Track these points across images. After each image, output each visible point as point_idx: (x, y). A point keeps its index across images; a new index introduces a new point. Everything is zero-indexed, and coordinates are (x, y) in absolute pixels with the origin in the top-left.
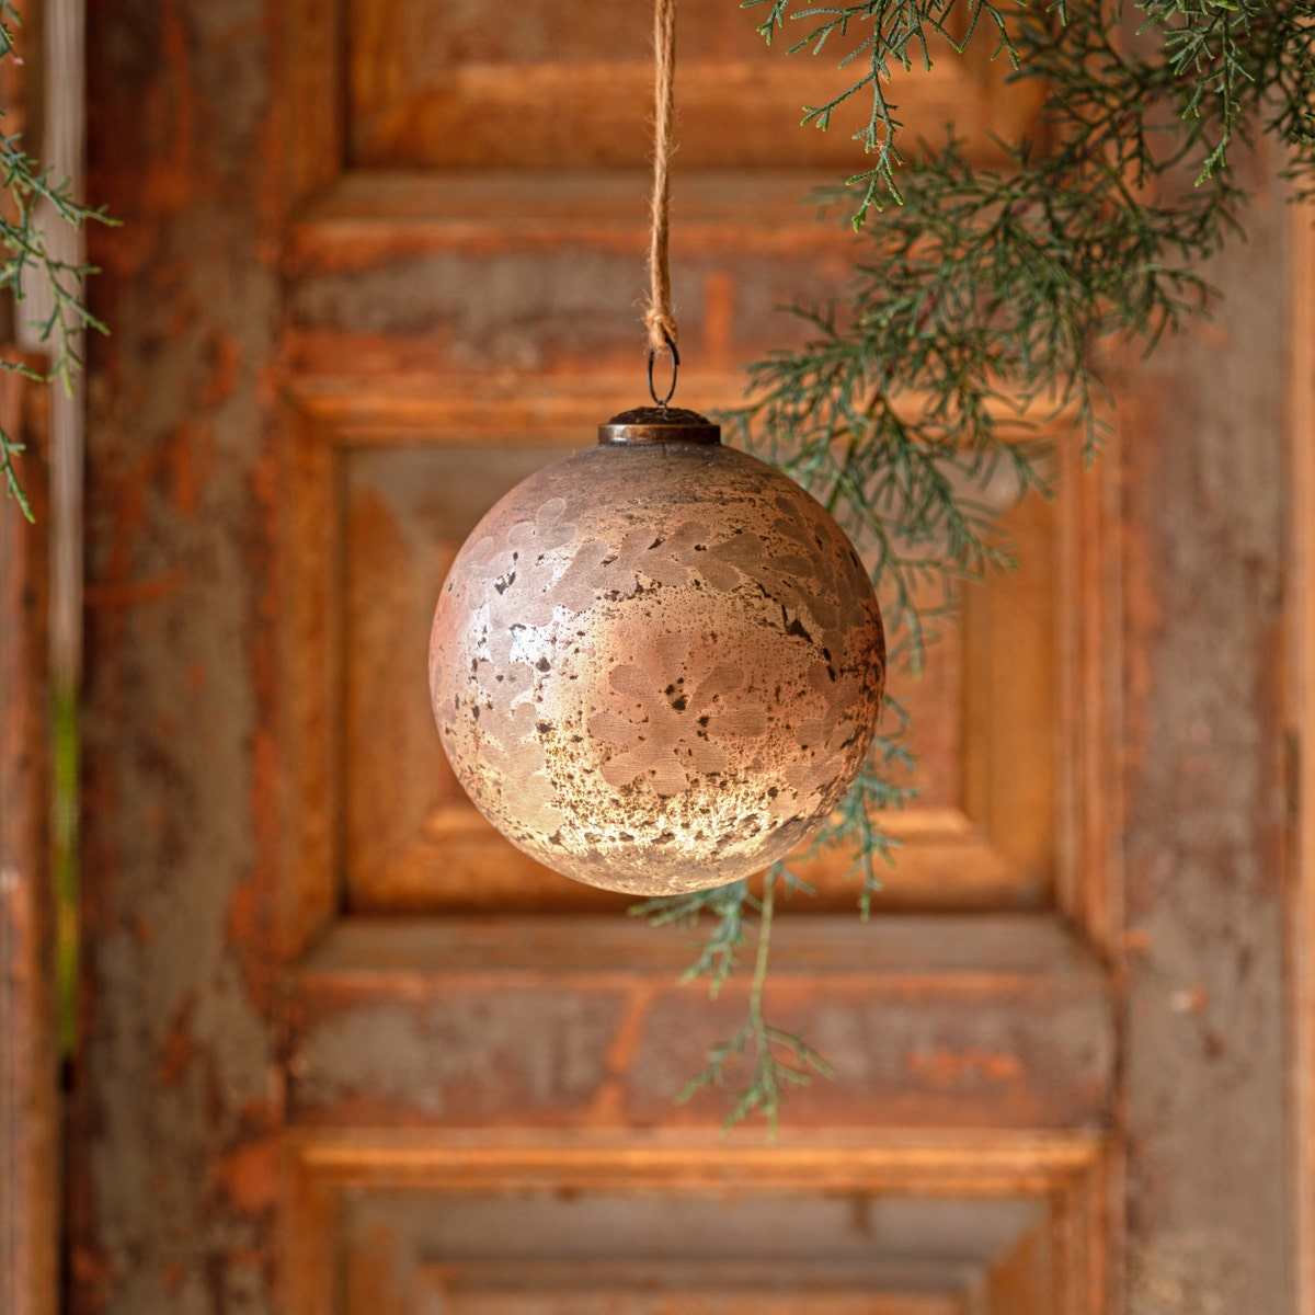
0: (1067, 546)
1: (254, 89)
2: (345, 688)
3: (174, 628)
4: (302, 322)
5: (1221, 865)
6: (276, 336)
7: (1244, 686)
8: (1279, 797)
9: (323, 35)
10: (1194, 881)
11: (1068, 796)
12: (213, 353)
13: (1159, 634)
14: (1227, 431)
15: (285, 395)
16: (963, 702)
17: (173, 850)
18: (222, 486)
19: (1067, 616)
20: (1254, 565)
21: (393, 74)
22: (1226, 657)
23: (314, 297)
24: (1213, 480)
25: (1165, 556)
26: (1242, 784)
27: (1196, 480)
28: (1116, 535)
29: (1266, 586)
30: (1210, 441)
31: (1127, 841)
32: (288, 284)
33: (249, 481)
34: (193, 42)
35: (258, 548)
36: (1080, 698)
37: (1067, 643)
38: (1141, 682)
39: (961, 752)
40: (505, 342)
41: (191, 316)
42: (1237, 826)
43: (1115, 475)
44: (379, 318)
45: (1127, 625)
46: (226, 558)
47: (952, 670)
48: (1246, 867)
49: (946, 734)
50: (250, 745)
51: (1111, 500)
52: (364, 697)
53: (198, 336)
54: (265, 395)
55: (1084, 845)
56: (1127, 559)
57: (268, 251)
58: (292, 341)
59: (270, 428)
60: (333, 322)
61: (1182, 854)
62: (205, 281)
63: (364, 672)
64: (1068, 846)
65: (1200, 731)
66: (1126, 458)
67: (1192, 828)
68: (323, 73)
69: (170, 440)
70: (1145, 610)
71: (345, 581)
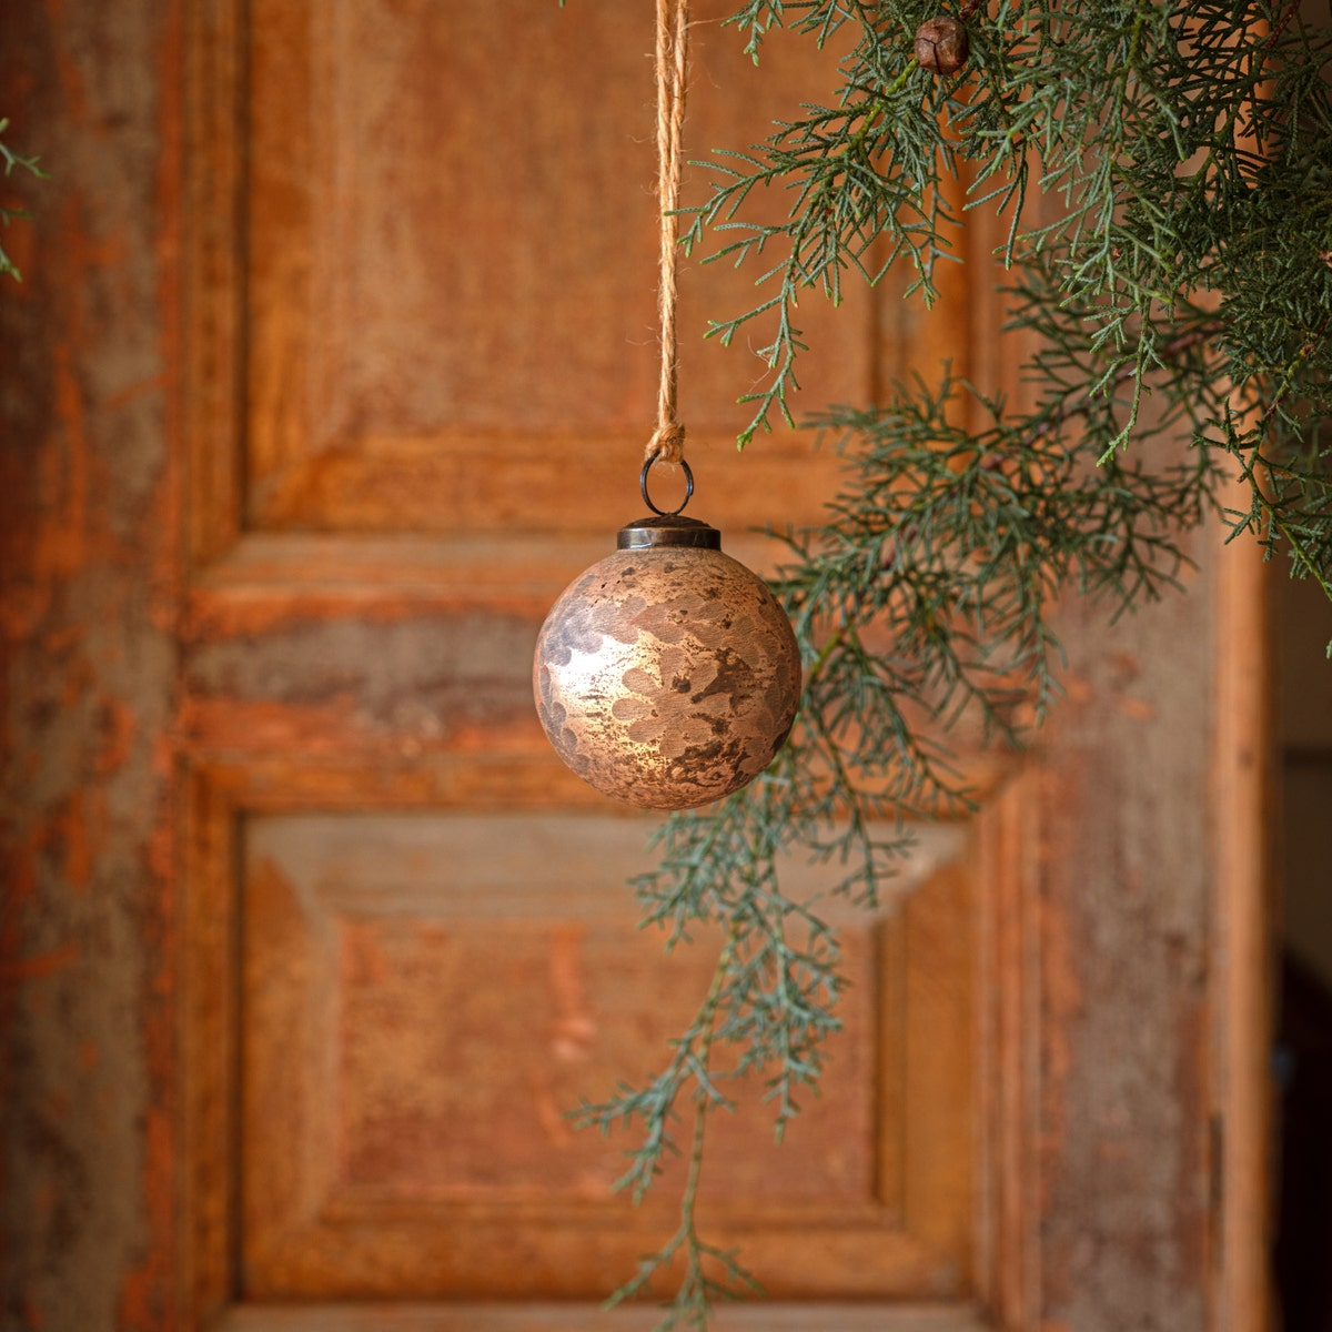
0: (984, 924)
1: (149, 447)
2: (240, 1064)
3: (66, 1003)
4: (199, 689)
5: (1141, 1251)
6: (173, 704)
7: (1166, 1068)
8: (1202, 1183)
9: (222, 392)
10: (1114, 1269)
11: (983, 1181)
12: (107, 721)
13: (1080, 1014)
14: (1149, 805)
15: (181, 762)
16: (877, 1082)
17: (64, 1233)
18: (115, 857)
19: (983, 997)
20: (1176, 943)
21: (293, 432)
22: (1147, 1039)
23: (211, 663)
24: (1134, 856)
25: (1085, 934)
26: (1163, 1170)
27: (1117, 855)
28: (1035, 913)
29: (1189, 966)
30: (1132, 816)
31: (1044, 1228)
32: (184, 650)
33: (144, 852)
34: (88, 400)
35: (151, 920)
36: (997, 1079)
37: (984, 1023)
38: (1059, 1065)
39: (876, 1136)
40: (407, 711)
41: (84, 682)
42: (1158, 1213)
43: (1034, 850)
44: (278, 685)
45: (1046, 1005)
46: (120, 931)
47: (865, 1051)
48: (1167, 1254)
49: (860, 1117)
50: (142, 1125)
51: (1031, 875)
52: (260, 1075)
53: (92, 701)
54: (162, 765)
55: (1000, 1233)
56: (1046, 938)
57: (163, 616)
58: (188, 707)
59: (166, 798)
60: (231, 690)
61: (1100, 1240)
62: (100, 644)
63: (261, 1048)
64: (984, 1231)
65: (1121, 1115)
66: (1045, 834)
67: (1112, 1215)
68: (223, 432)
69: (62, 809)
70: (1065, 989)
71: (240, 954)
